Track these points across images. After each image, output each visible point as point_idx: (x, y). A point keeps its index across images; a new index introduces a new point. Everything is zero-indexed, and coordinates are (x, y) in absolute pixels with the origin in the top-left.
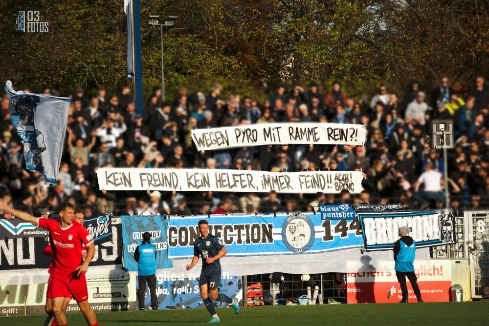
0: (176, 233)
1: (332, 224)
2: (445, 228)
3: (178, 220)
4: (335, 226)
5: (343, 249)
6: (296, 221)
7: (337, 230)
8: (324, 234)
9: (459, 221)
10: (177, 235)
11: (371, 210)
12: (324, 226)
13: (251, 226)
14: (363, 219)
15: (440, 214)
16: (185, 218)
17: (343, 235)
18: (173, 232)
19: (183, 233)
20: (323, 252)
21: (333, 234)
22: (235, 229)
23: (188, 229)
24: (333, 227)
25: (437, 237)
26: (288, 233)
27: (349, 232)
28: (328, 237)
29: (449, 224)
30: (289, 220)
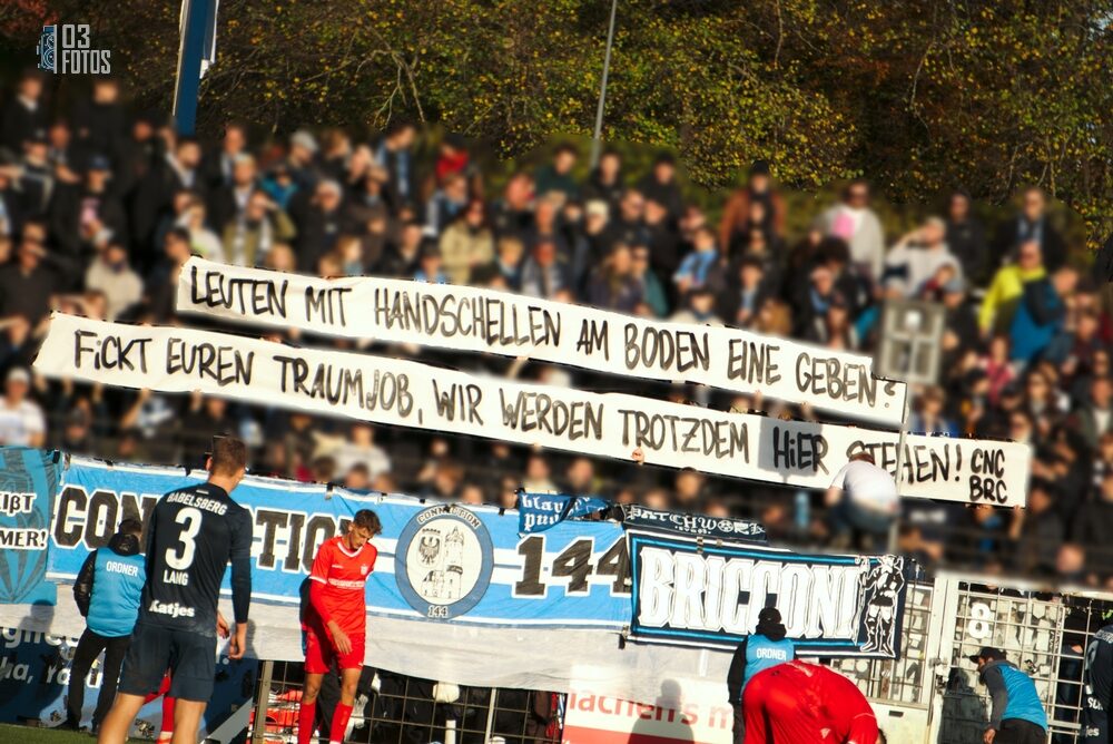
0: (81, 507)
1: (548, 550)
2: (873, 610)
3: (93, 471)
4: (556, 555)
5: (568, 626)
6: (445, 526)
7: (560, 568)
8: (519, 576)
9: (919, 597)
10: (85, 515)
11: (669, 526)
12: (523, 550)
13: (307, 521)
14: (639, 550)
15: (865, 568)
16: (115, 468)
17: (573, 587)
18: (72, 504)
19: (103, 510)
20: (509, 626)
21: (546, 577)
22: (260, 521)
23: (120, 501)
24: (548, 559)
26: (414, 556)
27: (593, 579)
28: (530, 584)
30: (423, 518)
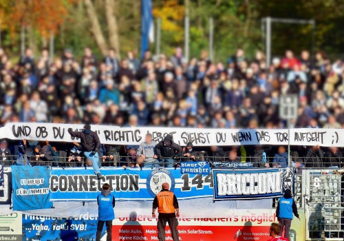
0: (57, 180)
1: (190, 177)
2: (286, 183)
3: (59, 171)
4: (192, 179)
5: (198, 198)
7: (194, 182)
8: (183, 185)
9: (298, 178)
10: (58, 182)
11: (224, 167)
12: (182, 178)
13: (120, 177)
14: (216, 175)
15: (282, 172)
16: (65, 169)
17: (199, 187)
18: (54, 180)
19: (63, 181)
21: (190, 185)
22: (107, 179)
23: (67, 178)
24: (190, 180)
25: (279, 190)
26: (152, 184)
27: (204, 184)
28: (186, 187)
29: (289, 180)
30: (153, 173)
